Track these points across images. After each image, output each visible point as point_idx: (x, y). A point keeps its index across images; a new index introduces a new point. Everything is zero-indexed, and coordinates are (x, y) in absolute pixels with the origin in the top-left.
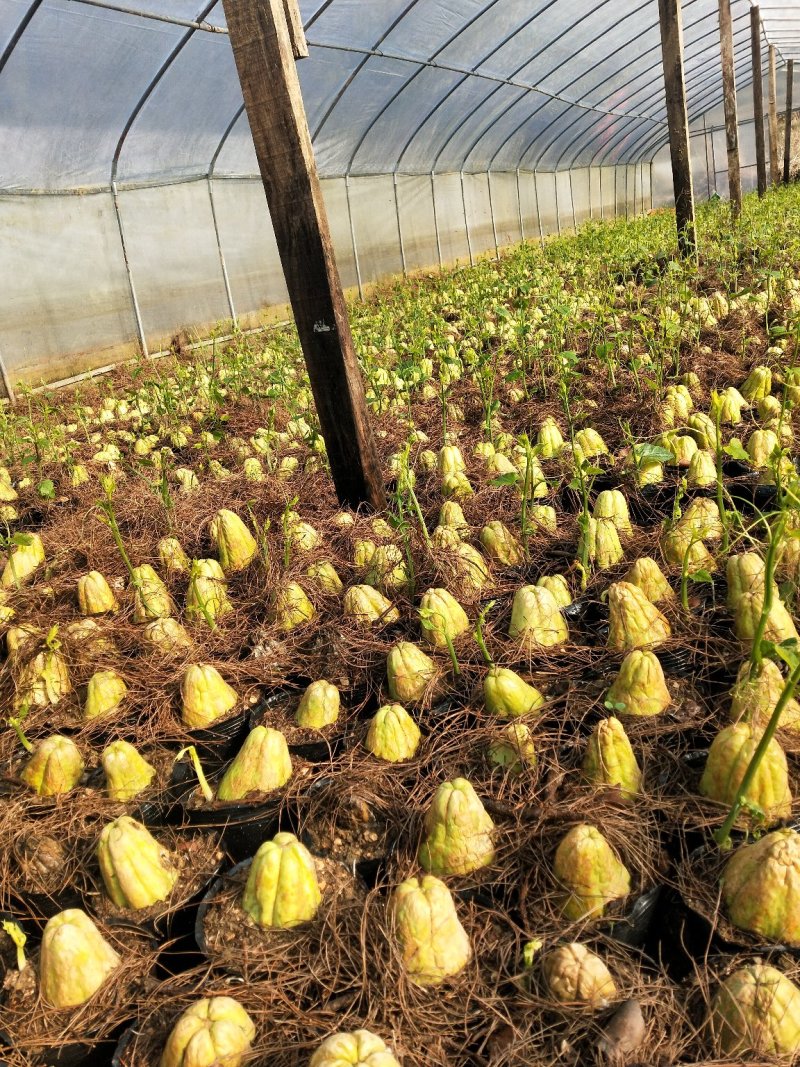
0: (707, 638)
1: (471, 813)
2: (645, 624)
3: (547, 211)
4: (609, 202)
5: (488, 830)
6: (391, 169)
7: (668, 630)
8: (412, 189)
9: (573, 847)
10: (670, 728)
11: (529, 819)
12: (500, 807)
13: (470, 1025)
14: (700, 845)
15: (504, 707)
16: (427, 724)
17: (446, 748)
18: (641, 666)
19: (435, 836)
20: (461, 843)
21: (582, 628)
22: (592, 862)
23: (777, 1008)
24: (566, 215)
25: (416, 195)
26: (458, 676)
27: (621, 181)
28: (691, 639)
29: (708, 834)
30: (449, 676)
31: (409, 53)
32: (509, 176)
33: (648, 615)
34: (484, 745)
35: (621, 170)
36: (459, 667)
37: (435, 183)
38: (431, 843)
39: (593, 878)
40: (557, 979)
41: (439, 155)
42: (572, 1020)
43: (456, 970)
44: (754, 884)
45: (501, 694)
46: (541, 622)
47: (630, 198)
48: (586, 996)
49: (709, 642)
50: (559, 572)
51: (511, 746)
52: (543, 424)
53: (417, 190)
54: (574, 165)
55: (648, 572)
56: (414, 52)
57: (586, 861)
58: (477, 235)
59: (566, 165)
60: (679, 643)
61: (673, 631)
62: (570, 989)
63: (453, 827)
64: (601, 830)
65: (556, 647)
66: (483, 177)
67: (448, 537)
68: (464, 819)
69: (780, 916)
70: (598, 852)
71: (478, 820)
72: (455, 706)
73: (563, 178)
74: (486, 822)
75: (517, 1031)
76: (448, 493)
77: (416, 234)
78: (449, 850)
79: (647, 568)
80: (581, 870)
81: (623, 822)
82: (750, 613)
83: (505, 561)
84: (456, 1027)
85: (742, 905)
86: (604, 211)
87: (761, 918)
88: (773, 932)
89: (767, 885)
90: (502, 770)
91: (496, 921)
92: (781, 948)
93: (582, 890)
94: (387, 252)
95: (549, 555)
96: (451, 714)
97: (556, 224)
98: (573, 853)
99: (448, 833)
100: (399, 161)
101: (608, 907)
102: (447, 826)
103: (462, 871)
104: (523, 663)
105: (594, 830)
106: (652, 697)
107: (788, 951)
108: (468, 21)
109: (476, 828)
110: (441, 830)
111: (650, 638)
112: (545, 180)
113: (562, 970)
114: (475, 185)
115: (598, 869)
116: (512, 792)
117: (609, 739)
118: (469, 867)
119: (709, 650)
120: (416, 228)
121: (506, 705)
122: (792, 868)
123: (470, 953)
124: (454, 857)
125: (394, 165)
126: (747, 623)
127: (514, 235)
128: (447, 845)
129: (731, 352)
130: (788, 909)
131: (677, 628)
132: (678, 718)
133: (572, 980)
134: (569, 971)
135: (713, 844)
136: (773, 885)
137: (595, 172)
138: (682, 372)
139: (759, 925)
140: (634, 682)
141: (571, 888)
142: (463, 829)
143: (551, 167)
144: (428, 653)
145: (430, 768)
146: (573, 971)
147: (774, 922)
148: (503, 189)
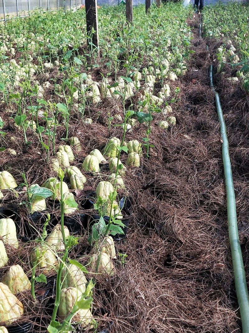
0: (42, 316)
2: (8, 308)
7: (22, 311)
28: (33, 316)
33: (11, 302)
49: (43, 318)
55: (16, 274)
60: (26, 319)
61: (25, 312)
79: (16, 271)
82: (65, 300)
111: (11, 316)
119: (42, 323)
126: (63, 306)
129: (103, 124)
131: (27, 310)
138: (70, 136)
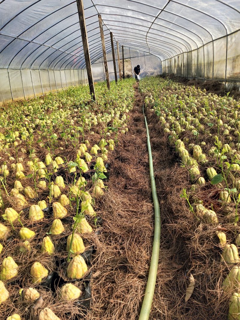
1: (11, 264)
2: (61, 212)
3: (58, 82)
4: (77, 80)
5: (16, 268)
6: (7, 67)
7: (67, 212)
8: (14, 74)
9: (33, 267)
10: (62, 237)
11: (25, 263)
12: (20, 262)
13: (6, 311)
14: (63, 262)
15: (25, 237)
16: (5, 244)
17: (9, 250)
18: (56, 223)
19: (3, 271)
20: (9, 272)
21: (47, 214)
22: (38, 270)
23: (69, 291)
24: (64, 83)
25: (16, 75)
26: (14, 231)
27: (80, 74)
28: (71, 214)
29: (65, 259)
30: (11, 231)
31: (10, 35)
32: (46, 71)
33: (62, 209)
34: (18, 248)
35: (80, 71)
36: (14, 228)
37: (21, 72)
38: (2, 273)
39: (38, 273)
40: (26, 296)
41: (23, 64)
42: (29, 304)
43: (4, 300)
44: (71, 268)
45: (24, 234)
46: (36, 214)
47: (83, 79)
48: (32, 298)
50: (44, 199)
51: (24, 247)
52: (47, 155)
53: (16, 74)
54: (66, 69)
55: (64, 198)
56: (12, 34)
57: (36, 270)
58: (36, 88)
59: (63, 68)
60: (69, 215)
62: (28, 297)
63: (7, 268)
64: (40, 263)
65: (40, 220)
66: (38, 71)
67: (15, 192)
68: (9, 266)
69: (76, 274)
70: (39, 267)
71: (13, 266)
72: (12, 239)
73: (63, 72)
74: (16, 266)
75: (16, 309)
76: (17, 178)
77: (16, 87)
78: (6, 274)
80: (35, 272)
81: (47, 260)
83: (31, 197)
84: (3, 312)
85: (69, 273)
86: (76, 82)
87: (72, 275)
88: (74, 277)
89: (73, 268)
90: (22, 253)
91: (15, 288)
92: (75, 280)
93: (36, 276)
94: (6, 93)
95: (43, 195)
96: (11, 241)
97: (61, 85)
98: (33, 269)
99: (6, 270)
100: (9, 65)
101: (42, 279)
102: (5, 268)
103: (10, 278)
104: (31, 225)
105: (38, 263)
106: (59, 229)
107: (77, 280)
108: (29, 27)
109: (13, 267)
110: (4, 270)
111: (62, 215)
112: (57, 73)
113: (26, 294)
114: (35, 73)
115: (39, 271)
116: (23, 258)
117: (46, 242)
118: (11, 277)
120: (16, 85)
121: (25, 236)
122: (78, 263)
123: (8, 296)
124: (7, 276)
125: (8, 66)
127: (48, 88)
128: (5, 273)
130: (77, 272)
131: (69, 212)
132: (65, 234)
133: (28, 295)
134: (28, 294)
135: (66, 261)
136: (74, 267)
137: (72, 71)
138: (85, 140)
139: (72, 276)
140: (55, 227)
141: (34, 277)
142: (9, 268)
143: (59, 69)
144: (6, 226)
145: (4, 255)
146: (29, 293)
147: (75, 275)
148: (44, 75)
